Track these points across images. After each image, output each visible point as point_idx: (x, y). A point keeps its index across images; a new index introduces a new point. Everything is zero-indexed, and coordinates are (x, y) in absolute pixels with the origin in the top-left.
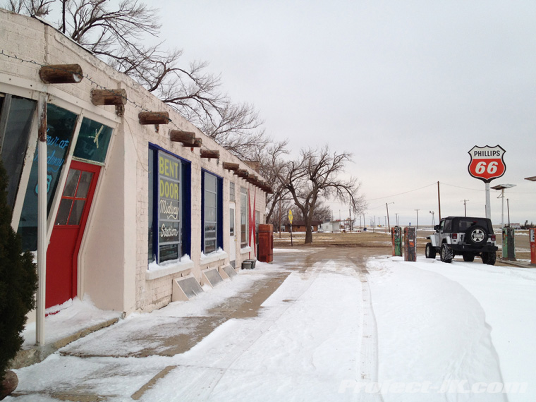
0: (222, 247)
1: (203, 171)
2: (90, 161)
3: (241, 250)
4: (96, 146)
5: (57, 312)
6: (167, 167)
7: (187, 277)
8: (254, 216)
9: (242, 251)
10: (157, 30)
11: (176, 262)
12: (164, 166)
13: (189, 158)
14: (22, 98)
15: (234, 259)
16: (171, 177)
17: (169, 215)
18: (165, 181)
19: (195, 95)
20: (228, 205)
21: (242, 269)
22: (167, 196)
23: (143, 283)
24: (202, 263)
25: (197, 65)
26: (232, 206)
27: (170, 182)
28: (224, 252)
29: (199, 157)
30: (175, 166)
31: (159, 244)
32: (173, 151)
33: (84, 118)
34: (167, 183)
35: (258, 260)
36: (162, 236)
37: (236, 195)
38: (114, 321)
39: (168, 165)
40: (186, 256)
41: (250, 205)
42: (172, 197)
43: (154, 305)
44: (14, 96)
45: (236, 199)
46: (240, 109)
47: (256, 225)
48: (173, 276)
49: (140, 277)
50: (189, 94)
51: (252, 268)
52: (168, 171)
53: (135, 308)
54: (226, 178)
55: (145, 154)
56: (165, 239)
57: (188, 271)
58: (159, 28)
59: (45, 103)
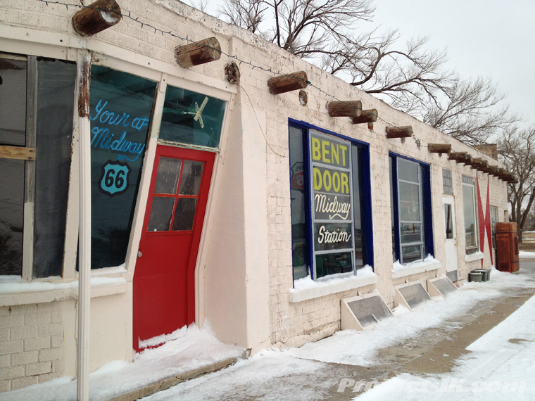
0: (433, 254)
1: (393, 157)
2: (191, 146)
3: (467, 256)
4: (200, 125)
5: (161, 345)
6: (325, 152)
7: (367, 296)
8: (488, 213)
9: (468, 258)
10: (371, 14)
11: (348, 276)
12: (321, 150)
13: (365, 139)
14: (53, 60)
15: (456, 269)
16: (335, 164)
17: (332, 214)
18: (322, 170)
19: (416, 78)
20: (439, 200)
21: (470, 281)
22: (328, 189)
23: (285, 307)
24: (394, 276)
25: (416, 43)
26: (449, 200)
27: (332, 172)
28: (435, 260)
29: (385, 138)
30: (341, 150)
31: (315, 253)
32: (336, 130)
33: (170, 88)
34: (327, 173)
35: (497, 268)
36: (320, 242)
37: (454, 185)
38: (229, 363)
39: (328, 148)
40: (368, 268)
41: (479, 198)
42: (337, 190)
43: (306, 336)
44: (39, 58)
45: (455, 191)
46: (473, 85)
47: (493, 225)
48: (342, 295)
49: (278, 298)
50: (408, 78)
51: (483, 280)
52: (328, 156)
53: (269, 342)
54: (435, 165)
55: (282, 133)
56: (327, 246)
57: (370, 287)
58: (373, 11)
59: (85, 64)
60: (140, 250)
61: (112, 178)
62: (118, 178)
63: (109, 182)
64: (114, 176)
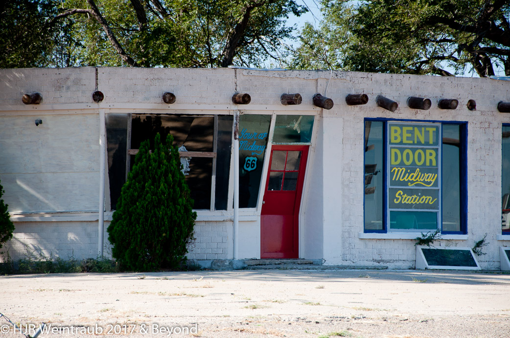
2: (292, 144)
4: (297, 132)
6: (406, 135)
12: (401, 135)
14: (224, 115)
16: (419, 144)
18: (402, 150)
22: (408, 163)
29: (495, 113)
30: (427, 132)
31: (390, 210)
32: (420, 117)
33: (277, 116)
34: (408, 151)
36: (397, 202)
39: (410, 132)
42: (420, 164)
43: (376, 263)
49: (349, 234)
52: (410, 138)
53: (340, 259)
59: (237, 116)
60: (264, 200)
61: (249, 164)
62: (252, 164)
63: (248, 165)
64: (250, 163)
